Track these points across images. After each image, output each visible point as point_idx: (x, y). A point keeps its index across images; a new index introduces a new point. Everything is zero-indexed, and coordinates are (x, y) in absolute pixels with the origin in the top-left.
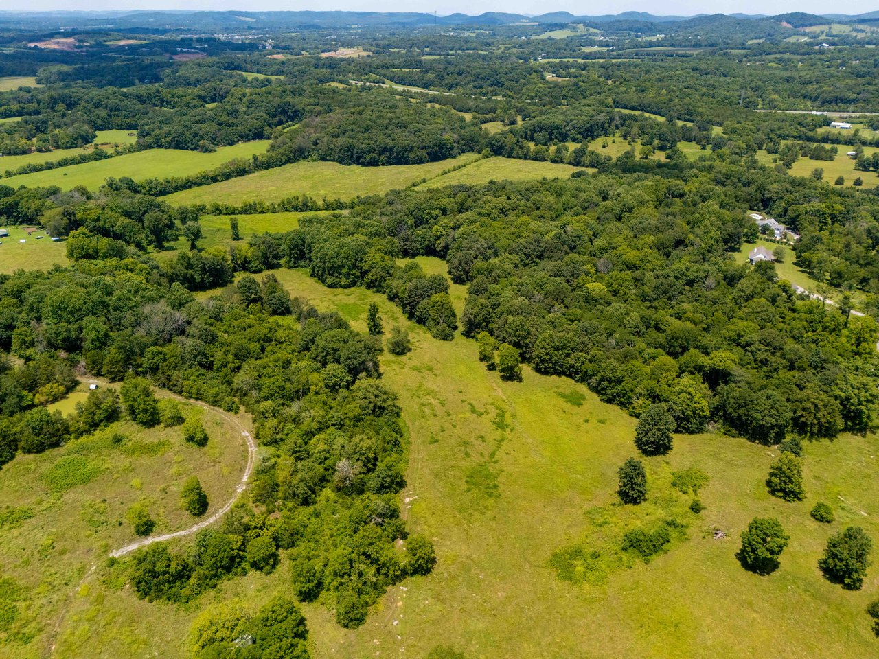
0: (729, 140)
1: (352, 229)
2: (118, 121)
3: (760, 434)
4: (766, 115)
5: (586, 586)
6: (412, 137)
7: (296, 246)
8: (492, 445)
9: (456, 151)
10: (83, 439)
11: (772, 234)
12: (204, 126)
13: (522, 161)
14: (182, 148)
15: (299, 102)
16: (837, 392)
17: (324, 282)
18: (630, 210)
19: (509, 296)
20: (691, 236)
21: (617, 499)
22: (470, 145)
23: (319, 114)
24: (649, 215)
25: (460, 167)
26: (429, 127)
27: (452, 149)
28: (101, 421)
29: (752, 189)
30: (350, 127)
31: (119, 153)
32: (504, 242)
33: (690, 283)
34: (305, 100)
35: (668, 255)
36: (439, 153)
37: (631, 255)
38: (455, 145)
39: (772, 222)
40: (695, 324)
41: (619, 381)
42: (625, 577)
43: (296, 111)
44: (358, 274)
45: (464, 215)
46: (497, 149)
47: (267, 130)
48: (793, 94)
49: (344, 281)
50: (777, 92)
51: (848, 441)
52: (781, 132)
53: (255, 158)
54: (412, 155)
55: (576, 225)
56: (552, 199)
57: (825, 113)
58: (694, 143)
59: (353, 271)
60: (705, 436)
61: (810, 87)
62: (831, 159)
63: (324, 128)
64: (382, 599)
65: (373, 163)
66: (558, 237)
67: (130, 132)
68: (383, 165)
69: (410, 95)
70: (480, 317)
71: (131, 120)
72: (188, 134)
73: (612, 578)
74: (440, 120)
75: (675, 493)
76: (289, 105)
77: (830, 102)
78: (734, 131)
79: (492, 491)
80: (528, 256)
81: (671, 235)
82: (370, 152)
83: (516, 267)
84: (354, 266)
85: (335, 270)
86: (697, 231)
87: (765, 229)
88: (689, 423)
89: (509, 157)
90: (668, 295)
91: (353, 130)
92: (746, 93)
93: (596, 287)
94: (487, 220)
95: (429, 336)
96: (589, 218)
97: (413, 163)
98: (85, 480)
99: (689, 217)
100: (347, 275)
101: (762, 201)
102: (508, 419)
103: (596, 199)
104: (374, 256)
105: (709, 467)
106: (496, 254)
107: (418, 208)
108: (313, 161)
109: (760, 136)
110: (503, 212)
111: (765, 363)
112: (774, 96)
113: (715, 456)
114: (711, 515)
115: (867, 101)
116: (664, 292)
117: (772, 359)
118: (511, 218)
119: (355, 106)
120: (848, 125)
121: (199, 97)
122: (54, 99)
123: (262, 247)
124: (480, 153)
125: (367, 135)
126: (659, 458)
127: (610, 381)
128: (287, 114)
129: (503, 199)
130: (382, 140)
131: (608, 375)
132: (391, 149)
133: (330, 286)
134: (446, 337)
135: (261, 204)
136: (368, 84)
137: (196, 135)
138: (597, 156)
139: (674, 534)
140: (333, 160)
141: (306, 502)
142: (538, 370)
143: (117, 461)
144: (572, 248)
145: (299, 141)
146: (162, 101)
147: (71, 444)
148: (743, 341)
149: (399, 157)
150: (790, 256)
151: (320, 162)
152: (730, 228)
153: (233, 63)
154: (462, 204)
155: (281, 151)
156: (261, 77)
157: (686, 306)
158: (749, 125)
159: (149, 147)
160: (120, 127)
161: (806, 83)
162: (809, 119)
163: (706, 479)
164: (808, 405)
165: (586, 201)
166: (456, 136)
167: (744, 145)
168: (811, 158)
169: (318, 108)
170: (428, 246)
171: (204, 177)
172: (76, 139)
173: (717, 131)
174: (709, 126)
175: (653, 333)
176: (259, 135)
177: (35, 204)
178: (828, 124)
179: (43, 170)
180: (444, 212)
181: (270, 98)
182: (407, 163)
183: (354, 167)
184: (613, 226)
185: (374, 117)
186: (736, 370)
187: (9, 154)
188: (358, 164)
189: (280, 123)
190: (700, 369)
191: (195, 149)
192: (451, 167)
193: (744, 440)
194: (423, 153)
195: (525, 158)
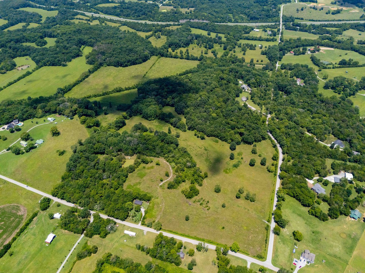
3: (250, 143)
5: (230, 174)
9: (149, 57)
10: (138, 169)
13: (171, 58)
14: (55, 66)
15: (84, 38)
16: (261, 134)
21: (230, 159)
22: (153, 53)
23: (95, 44)
25: (154, 64)
26: (139, 49)
29: (239, 74)
31: (34, 71)
33: (233, 112)
35: (226, 103)
36: (145, 59)
37: (218, 104)
38: (149, 55)
39: (244, 85)
40: (235, 122)
41: (225, 137)
42: (235, 171)
43: (84, 42)
44: (156, 116)
46: (162, 55)
47: (80, 53)
49: (153, 119)
51: (263, 142)
53: (89, 70)
54: (138, 61)
57: (252, 24)
58: (218, 44)
60: (241, 145)
62: (255, 50)
64: (203, 182)
65: (126, 66)
66: (201, 100)
68: (129, 66)
73: (233, 172)
75: (238, 156)
77: (253, 19)
78: (228, 39)
80: (195, 106)
81: (226, 97)
82: (125, 62)
83: (194, 110)
85: (150, 116)
88: (238, 143)
89: (166, 57)
93: (214, 115)
95: (181, 131)
97: (139, 64)
98: (145, 175)
100: (153, 117)
102: (207, 148)
105: (243, 151)
108: (105, 67)
111: (249, 129)
113: (243, 149)
114: (244, 159)
117: (250, 128)
120: (258, 30)
121: (41, 36)
124: (157, 56)
126: (234, 151)
128: (81, 43)
131: (222, 136)
132: (131, 61)
134: (185, 131)
138: (194, 57)
139: (240, 163)
140: (112, 66)
142: (207, 136)
143: (147, 171)
145: (99, 61)
147: (136, 170)
148: (245, 125)
150: (250, 97)
151: (108, 67)
155: (95, 65)
163: (243, 153)
164: (256, 137)
166: (149, 52)
168: (250, 49)
170: (167, 104)
171: (78, 81)
172: (12, 66)
175: (228, 125)
176: (78, 56)
178: (253, 30)
179: (14, 83)
182: (137, 64)
186: (244, 132)
188: (121, 67)
190: (238, 132)
191: (60, 65)
192: (151, 65)
193: (247, 145)
194: (141, 60)
195: (172, 58)
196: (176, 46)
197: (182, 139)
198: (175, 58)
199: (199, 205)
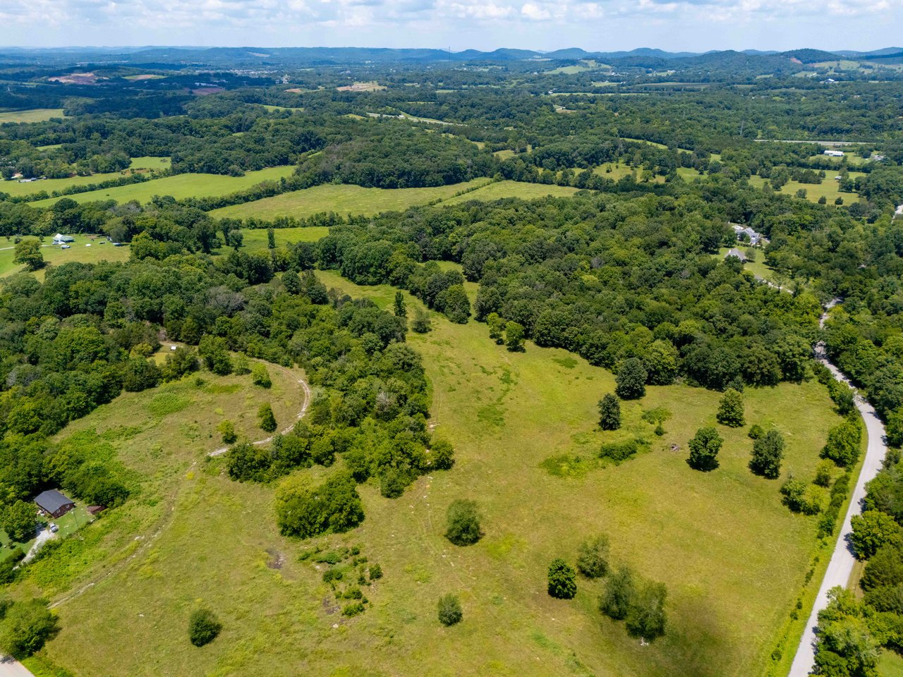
0: (726, 165)
1: (378, 236)
2: (151, 148)
3: (716, 383)
4: (762, 144)
5: (569, 479)
6: (429, 162)
7: (328, 250)
8: (499, 394)
9: (469, 175)
10: (173, 383)
11: (749, 240)
12: (233, 152)
13: (531, 184)
14: (214, 173)
15: (321, 131)
16: (777, 349)
17: (353, 280)
18: (623, 219)
19: (514, 286)
20: (674, 239)
21: (598, 427)
22: (483, 170)
23: (340, 142)
24: (640, 222)
25: (473, 189)
26: (444, 153)
27: (466, 173)
28: (185, 370)
29: (735, 204)
30: (371, 153)
31: (155, 177)
32: (512, 245)
33: (669, 274)
34: (327, 130)
35: (652, 254)
36: (453, 176)
37: (621, 253)
38: (469, 170)
39: (750, 231)
40: (670, 304)
41: (604, 347)
42: (601, 473)
43: (318, 139)
44: (384, 273)
45: (477, 225)
46: (508, 173)
47: (292, 157)
48: (793, 125)
49: (371, 279)
50: (777, 124)
51: (786, 388)
52: (775, 159)
53: (283, 180)
54: (429, 178)
55: (573, 231)
56: (555, 211)
57: (819, 143)
58: (693, 169)
59: (380, 270)
60: (672, 387)
61: (808, 119)
62: (819, 182)
63: (347, 154)
64: (415, 483)
65: (392, 186)
66: (559, 240)
67: (162, 158)
68: (402, 187)
69: (426, 126)
70: (490, 303)
71: (162, 148)
72: (219, 160)
73: (589, 474)
74: (455, 148)
75: (644, 423)
76: (312, 133)
77: (825, 133)
78: (730, 158)
79: (499, 421)
80: (532, 256)
81: (656, 237)
82: (389, 175)
83: (522, 265)
84: (380, 266)
85: (364, 269)
86: (680, 235)
87: (743, 237)
88: (659, 376)
89: (519, 180)
90: (649, 283)
91: (373, 156)
92: (745, 125)
93: (588, 278)
94: (497, 228)
95: (447, 320)
96: (587, 226)
97: (430, 186)
98: (179, 409)
99: (675, 225)
100: (375, 274)
101: (744, 214)
102: (513, 377)
103: (594, 210)
104: (398, 257)
105: (673, 406)
106: (505, 255)
107: (435, 219)
108: (336, 184)
109: (754, 162)
110: (511, 222)
111: (723, 331)
112: (772, 127)
113: (679, 400)
114: (670, 438)
115: (860, 131)
116: (646, 281)
117: (729, 327)
118: (518, 226)
119: (374, 135)
120: (840, 153)
121: (226, 127)
122: (89, 128)
123: (299, 251)
124: (492, 177)
125: (386, 160)
126: (634, 402)
127: (597, 347)
128: (310, 142)
129: (512, 211)
130: (400, 164)
131: (596, 342)
132: (409, 173)
133: (360, 284)
134: (461, 321)
135: (292, 219)
136: (384, 116)
137: (226, 160)
138: (601, 179)
139: (640, 448)
140: (355, 183)
141: (353, 423)
142: (538, 343)
143: (200, 397)
144: (571, 250)
145: (323, 165)
146: (191, 131)
147: (163, 386)
148: (707, 315)
149: (417, 180)
150: (760, 257)
151: (343, 185)
152: (709, 233)
153: (253, 96)
154: (475, 216)
155: (307, 174)
156: (282, 109)
157: (664, 291)
158: (745, 153)
159: (182, 171)
160: (153, 154)
161: (805, 115)
162: (803, 147)
163: (670, 414)
164: (753, 358)
165: (585, 212)
166: (469, 162)
167: (738, 171)
168: (800, 182)
169: (339, 137)
170: (445, 252)
171: (237, 197)
172: (114, 164)
173: (715, 158)
174: (707, 153)
175: (635, 312)
176: (284, 161)
177: (97, 215)
178: (822, 153)
179: (86, 191)
180: (459, 223)
181: (294, 127)
182: (424, 186)
183: (374, 189)
184: (607, 232)
185: (393, 144)
186: (698, 335)
187: (53, 177)
188: (379, 186)
189: (304, 150)
190: (670, 336)
191: (225, 173)
192: (465, 190)
193: (703, 389)
194: (438, 177)
195: (534, 182)
196: (558, 160)
197: (433, 339)
198: (544, 182)
199: (319, 578)
